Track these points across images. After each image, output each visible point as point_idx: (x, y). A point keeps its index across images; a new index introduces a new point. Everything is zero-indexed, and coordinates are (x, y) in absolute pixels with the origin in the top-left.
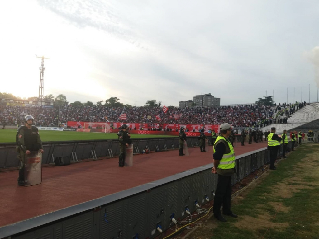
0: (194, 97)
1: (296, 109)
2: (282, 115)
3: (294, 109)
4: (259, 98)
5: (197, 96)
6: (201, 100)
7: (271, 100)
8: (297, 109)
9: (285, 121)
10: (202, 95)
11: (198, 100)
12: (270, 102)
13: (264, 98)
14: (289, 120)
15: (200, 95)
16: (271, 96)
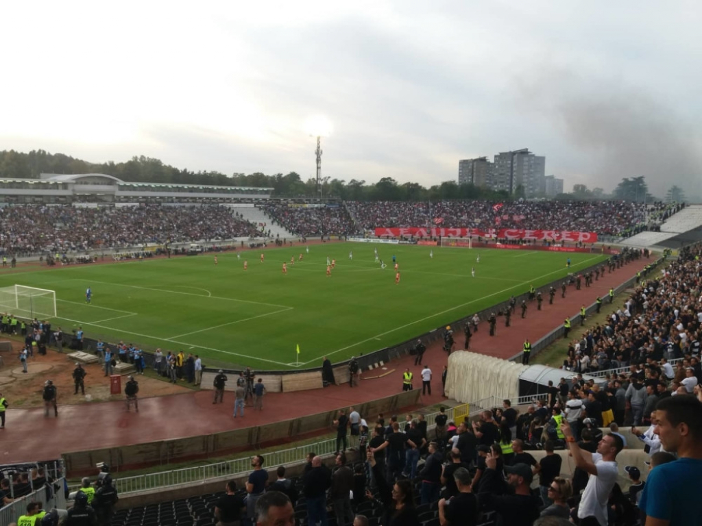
0: (496, 156)
1: (672, 211)
2: (655, 219)
3: (670, 213)
4: (624, 179)
5: (501, 154)
6: (510, 162)
7: (642, 182)
8: (674, 212)
9: (657, 229)
10: (510, 152)
11: (503, 162)
12: (641, 185)
13: (631, 180)
14: (663, 227)
15: (508, 151)
16: (642, 177)
